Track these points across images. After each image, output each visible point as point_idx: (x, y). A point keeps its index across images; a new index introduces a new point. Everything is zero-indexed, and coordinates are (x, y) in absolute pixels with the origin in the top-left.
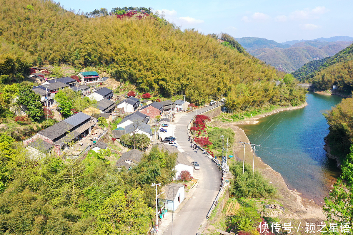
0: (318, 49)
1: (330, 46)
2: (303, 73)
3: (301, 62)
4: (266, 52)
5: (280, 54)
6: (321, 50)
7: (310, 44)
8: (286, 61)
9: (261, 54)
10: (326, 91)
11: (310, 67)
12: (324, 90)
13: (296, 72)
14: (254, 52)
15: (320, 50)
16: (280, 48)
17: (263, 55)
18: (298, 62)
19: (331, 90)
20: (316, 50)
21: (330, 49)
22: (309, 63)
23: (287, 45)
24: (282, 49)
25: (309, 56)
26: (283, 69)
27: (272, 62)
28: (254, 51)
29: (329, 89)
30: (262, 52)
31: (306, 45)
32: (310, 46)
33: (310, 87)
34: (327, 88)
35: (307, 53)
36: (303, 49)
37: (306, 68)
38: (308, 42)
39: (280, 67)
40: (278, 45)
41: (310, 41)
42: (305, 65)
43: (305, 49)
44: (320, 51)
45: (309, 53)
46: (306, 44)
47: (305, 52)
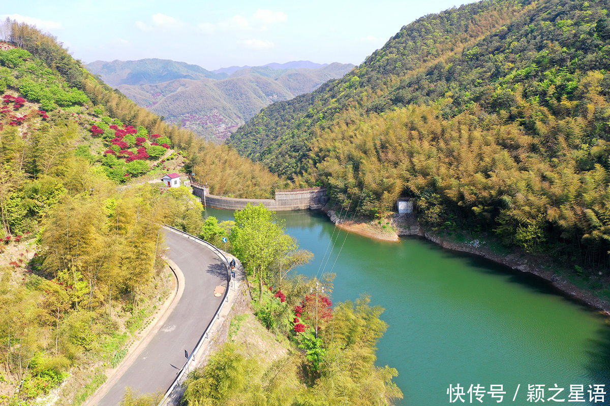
0: (273, 80)
1: (290, 76)
2: (261, 128)
3: (249, 104)
4: (187, 85)
5: (212, 90)
6: (278, 83)
7: (258, 72)
8: (225, 103)
9: (179, 90)
10: (377, 221)
11: (271, 115)
12: (370, 217)
13: (247, 127)
14: (166, 87)
15: (276, 81)
16: (211, 79)
17: (183, 92)
18: (245, 104)
19: (392, 216)
20: (270, 83)
21: (291, 80)
22: (268, 107)
23: (222, 73)
24: (215, 80)
25: (261, 92)
26: (221, 117)
27: (200, 105)
28: (166, 85)
29: (386, 215)
30: (179, 87)
31: (253, 74)
32: (258, 75)
33: (312, 199)
34: (379, 213)
35: (258, 88)
36: (251, 81)
37: (264, 117)
38: (255, 69)
39: (216, 114)
40: (208, 74)
41: (258, 67)
42: (262, 111)
43: (253, 80)
44: (276, 84)
45: (260, 88)
46: (254, 72)
47: (254, 85)
